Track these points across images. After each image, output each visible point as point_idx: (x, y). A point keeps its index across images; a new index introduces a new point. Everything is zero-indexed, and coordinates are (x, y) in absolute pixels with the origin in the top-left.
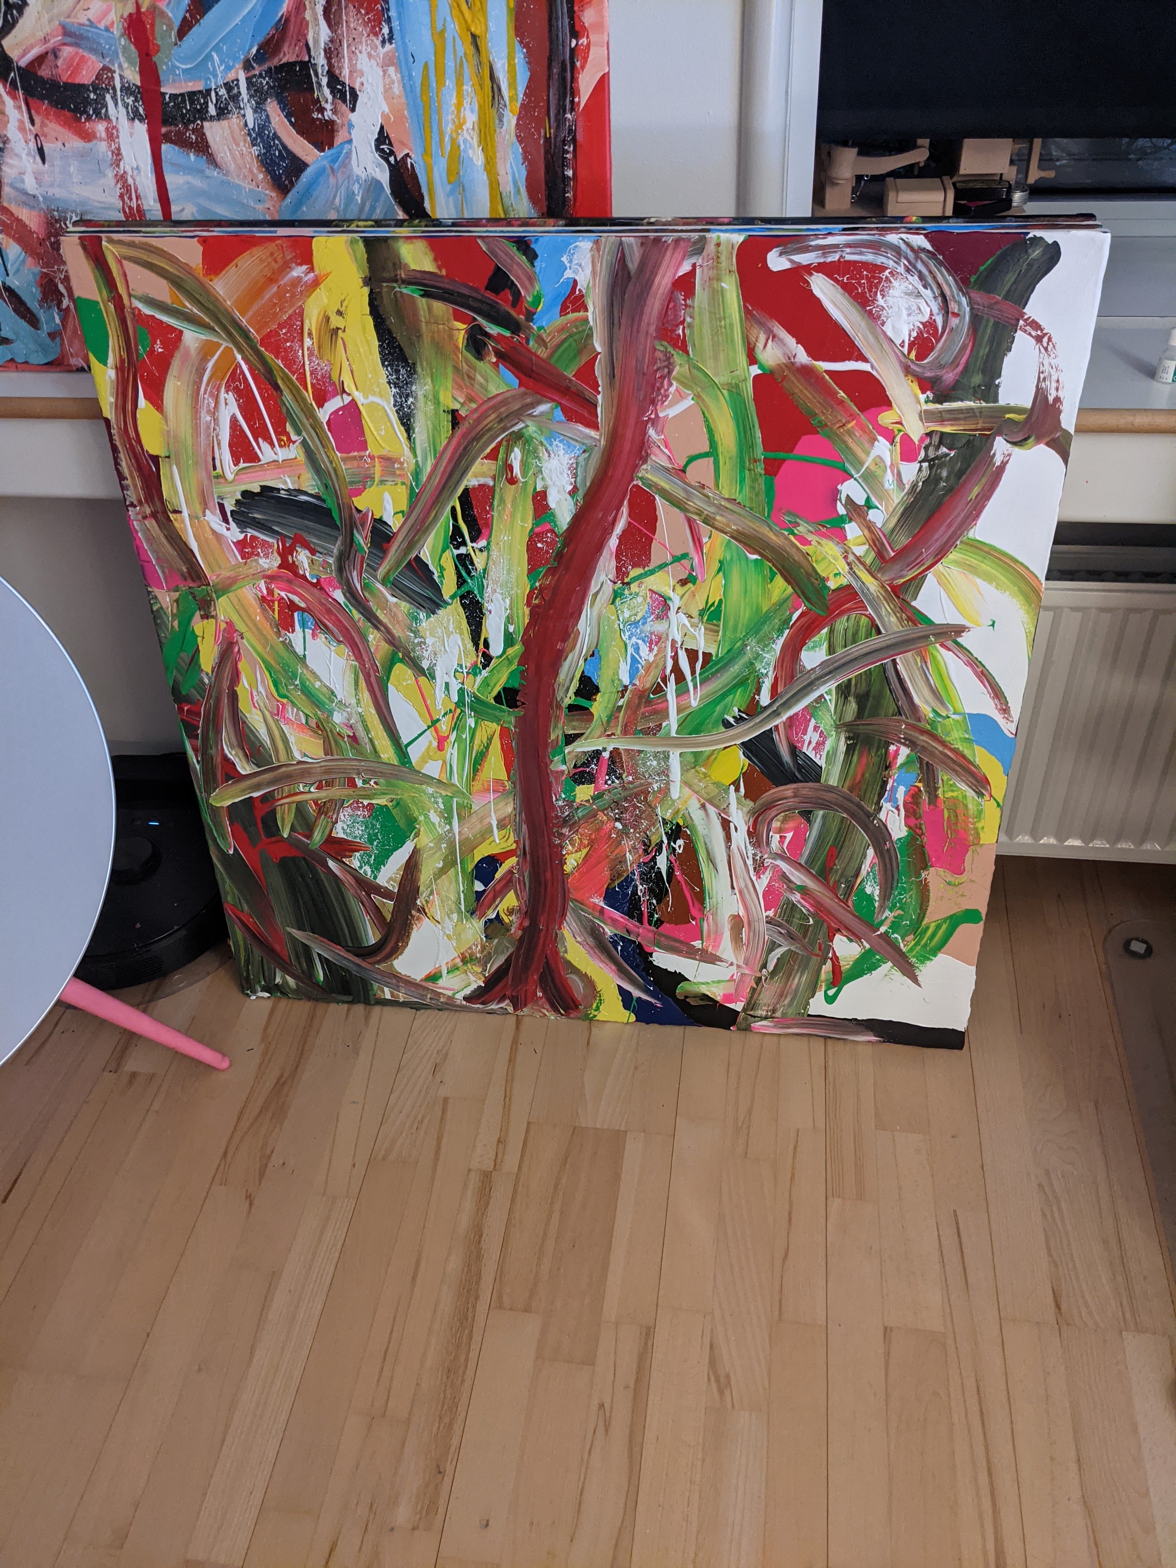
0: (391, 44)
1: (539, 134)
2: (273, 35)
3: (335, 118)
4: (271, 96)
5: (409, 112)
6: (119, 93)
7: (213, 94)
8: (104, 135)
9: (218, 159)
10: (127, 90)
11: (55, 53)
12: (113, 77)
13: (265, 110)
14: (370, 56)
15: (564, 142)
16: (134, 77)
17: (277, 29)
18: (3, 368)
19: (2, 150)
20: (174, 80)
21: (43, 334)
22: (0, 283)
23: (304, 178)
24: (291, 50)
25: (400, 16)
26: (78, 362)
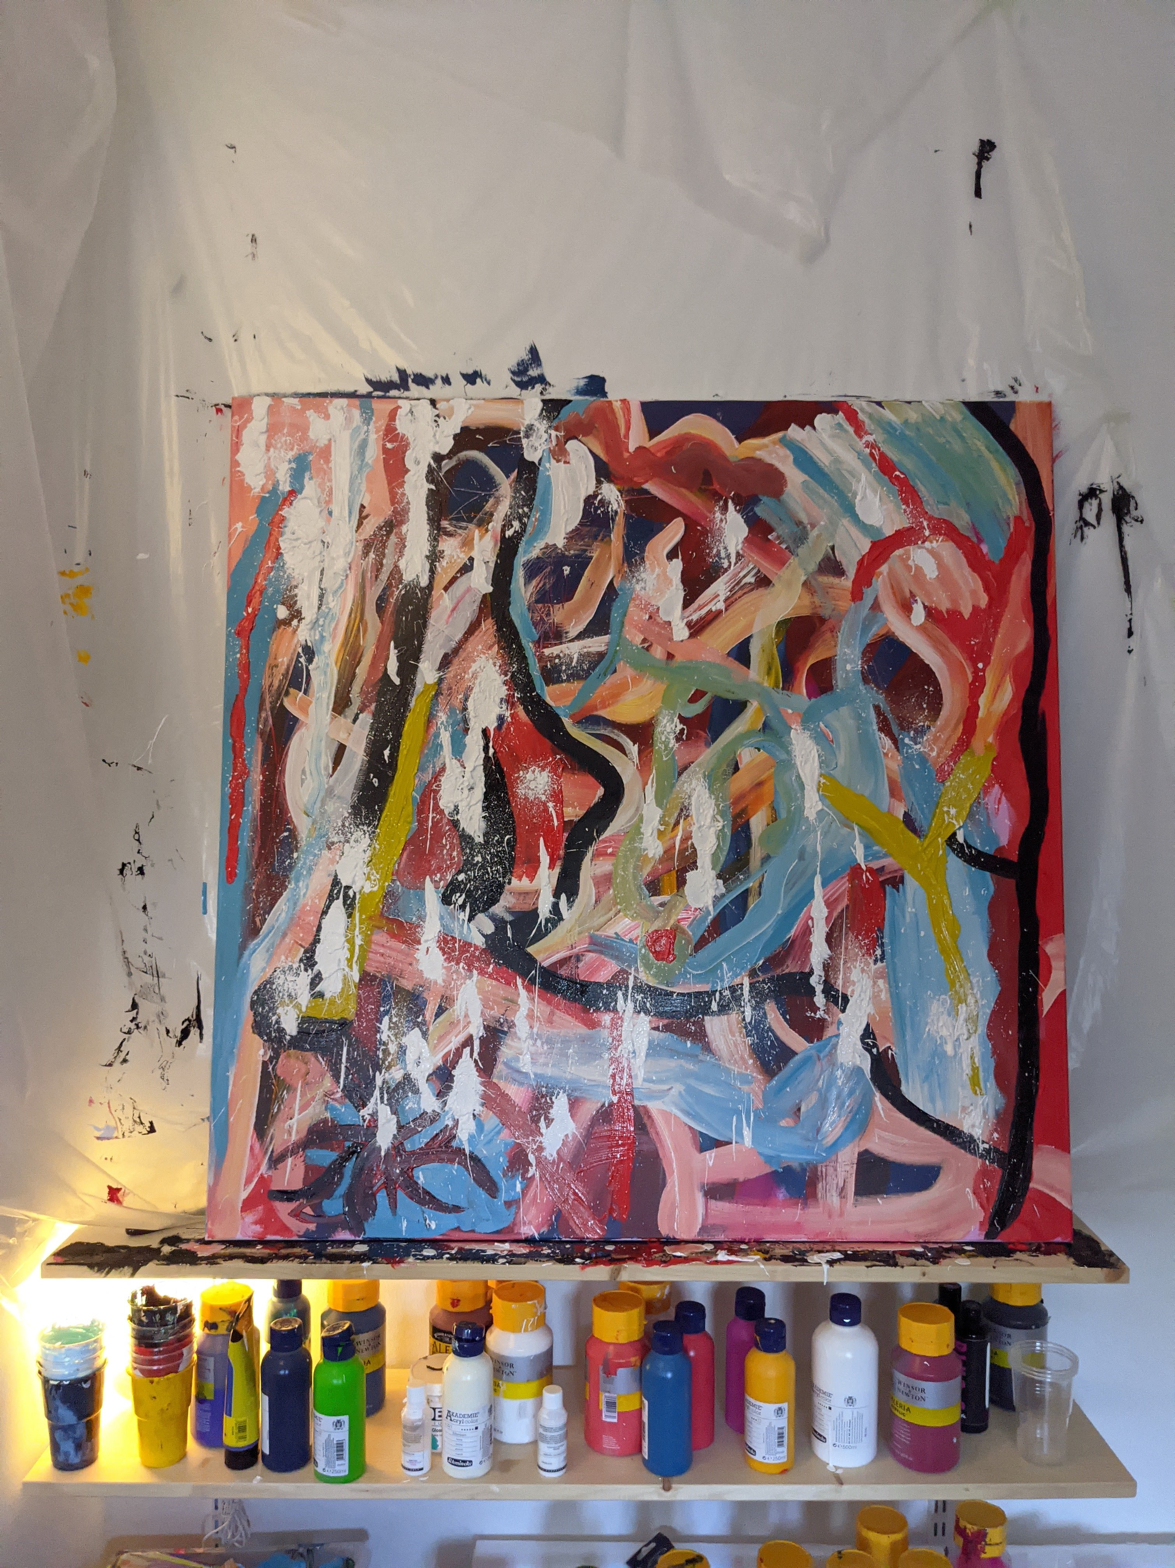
0: (882, 962)
2: (780, 952)
3: (827, 1017)
4: (770, 997)
5: (894, 1014)
6: (630, 990)
7: (718, 994)
8: (608, 1023)
9: (713, 1046)
10: (639, 988)
11: (578, 958)
12: (628, 979)
13: (763, 1009)
14: (863, 971)
16: (648, 979)
17: (783, 948)
18: (445, 1238)
19: (505, 1033)
20: (684, 983)
21: (499, 1202)
22: (467, 1152)
23: (792, 1064)
24: (794, 963)
25: (892, 943)
26: (529, 1230)
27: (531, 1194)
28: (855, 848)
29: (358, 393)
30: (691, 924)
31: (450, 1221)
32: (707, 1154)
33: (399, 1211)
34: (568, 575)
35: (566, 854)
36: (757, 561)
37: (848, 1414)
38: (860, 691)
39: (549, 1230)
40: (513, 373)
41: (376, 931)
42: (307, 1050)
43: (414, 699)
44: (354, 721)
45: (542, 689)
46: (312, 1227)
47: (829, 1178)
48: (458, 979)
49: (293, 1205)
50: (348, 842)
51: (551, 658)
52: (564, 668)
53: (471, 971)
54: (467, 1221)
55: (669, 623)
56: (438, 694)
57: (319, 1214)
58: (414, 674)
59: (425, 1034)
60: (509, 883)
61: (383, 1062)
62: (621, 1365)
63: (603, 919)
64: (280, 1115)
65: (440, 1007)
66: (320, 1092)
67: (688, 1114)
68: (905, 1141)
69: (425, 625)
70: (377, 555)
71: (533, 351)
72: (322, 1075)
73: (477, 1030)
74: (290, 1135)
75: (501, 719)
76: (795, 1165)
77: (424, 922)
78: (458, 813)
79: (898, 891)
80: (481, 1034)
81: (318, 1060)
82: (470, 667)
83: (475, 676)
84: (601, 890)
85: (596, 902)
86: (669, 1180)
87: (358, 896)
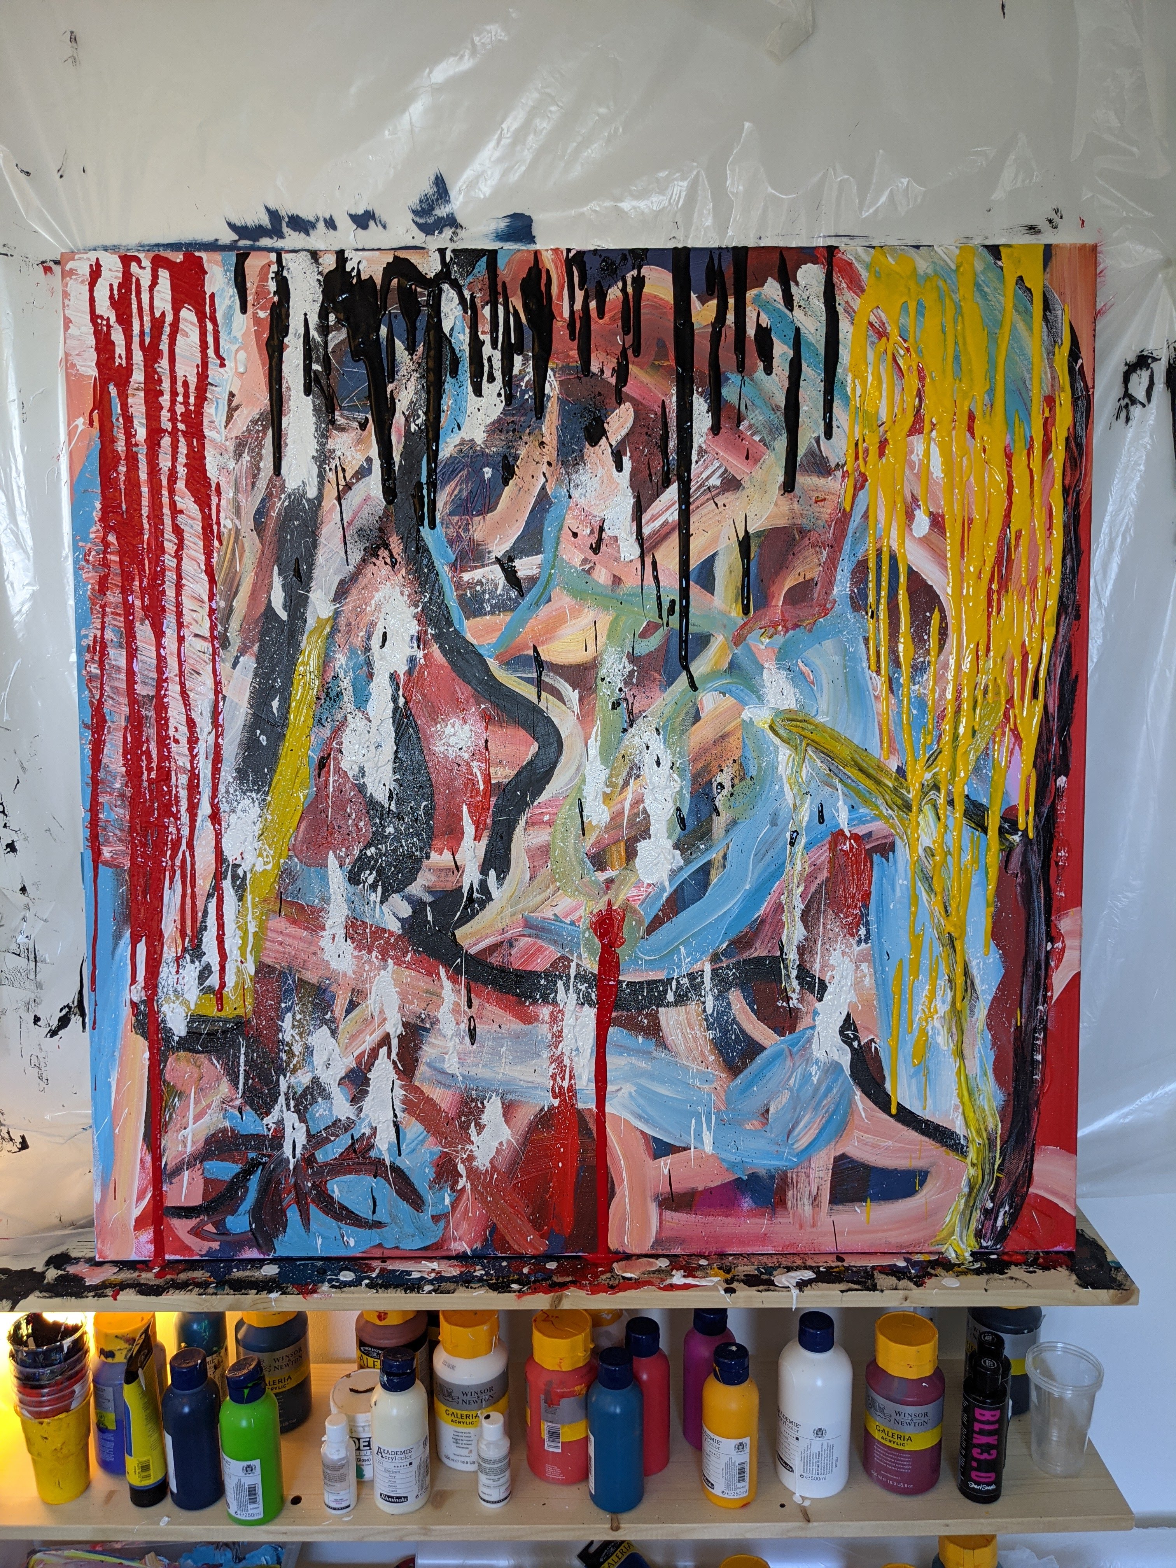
1: (1010, 1023)
2: (747, 933)
3: (800, 1006)
4: (736, 986)
5: (879, 1002)
6: (572, 980)
7: (674, 983)
8: (547, 1018)
9: (669, 1041)
10: (582, 977)
12: (569, 966)
14: (844, 953)
15: (1035, 1030)
16: (592, 966)
18: (365, 1255)
19: (427, 1030)
20: (635, 970)
21: (426, 1217)
22: (388, 1163)
23: (760, 1060)
24: (763, 946)
25: (879, 920)
26: (461, 1246)
27: (461, 1207)
28: (837, 811)
29: (220, 243)
30: (642, 903)
31: (371, 1238)
32: (662, 1161)
33: (313, 1226)
34: (489, 479)
35: (494, 822)
36: (724, 458)
37: (817, 1445)
38: (848, 620)
39: (483, 1246)
40: (415, 212)
41: (272, 916)
42: (200, 1052)
43: (305, 637)
44: (234, 666)
45: (461, 624)
46: (215, 1245)
47: (800, 1185)
48: (370, 970)
49: (193, 1222)
50: (234, 811)
51: (471, 585)
52: (487, 596)
53: (386, 961)
54: (389, 1237)
55: (616, 539)
56: (335, 630)
57: (222, 1231)
58: (305, 606)
59: (334, 1033)
60: (428, 858)
61: (288, 1065)
62: (563, 1396)
63: (539, 898)
64: (172, 1124)
65: (351, 1001)
66: (217, 1099)
67: (640, 1117)
68: (890, 1143)
69: (315, 546)
70: (252, 457)
71: (440, 183)
72: (219, 1079)
73: (394, 1027)
74: (186, 1147)
75: (412, 660)
76: (762, 1172)
77: (328, 905)
78: (363, 776)
79: (888, 860)
80: (399, 1032)
81: (213, 1063)
82: (373, 597)
83: (378, 607)
84: (536, 864)
85: (531, 878)
86: (618, 1191)
87: (249, 876)
